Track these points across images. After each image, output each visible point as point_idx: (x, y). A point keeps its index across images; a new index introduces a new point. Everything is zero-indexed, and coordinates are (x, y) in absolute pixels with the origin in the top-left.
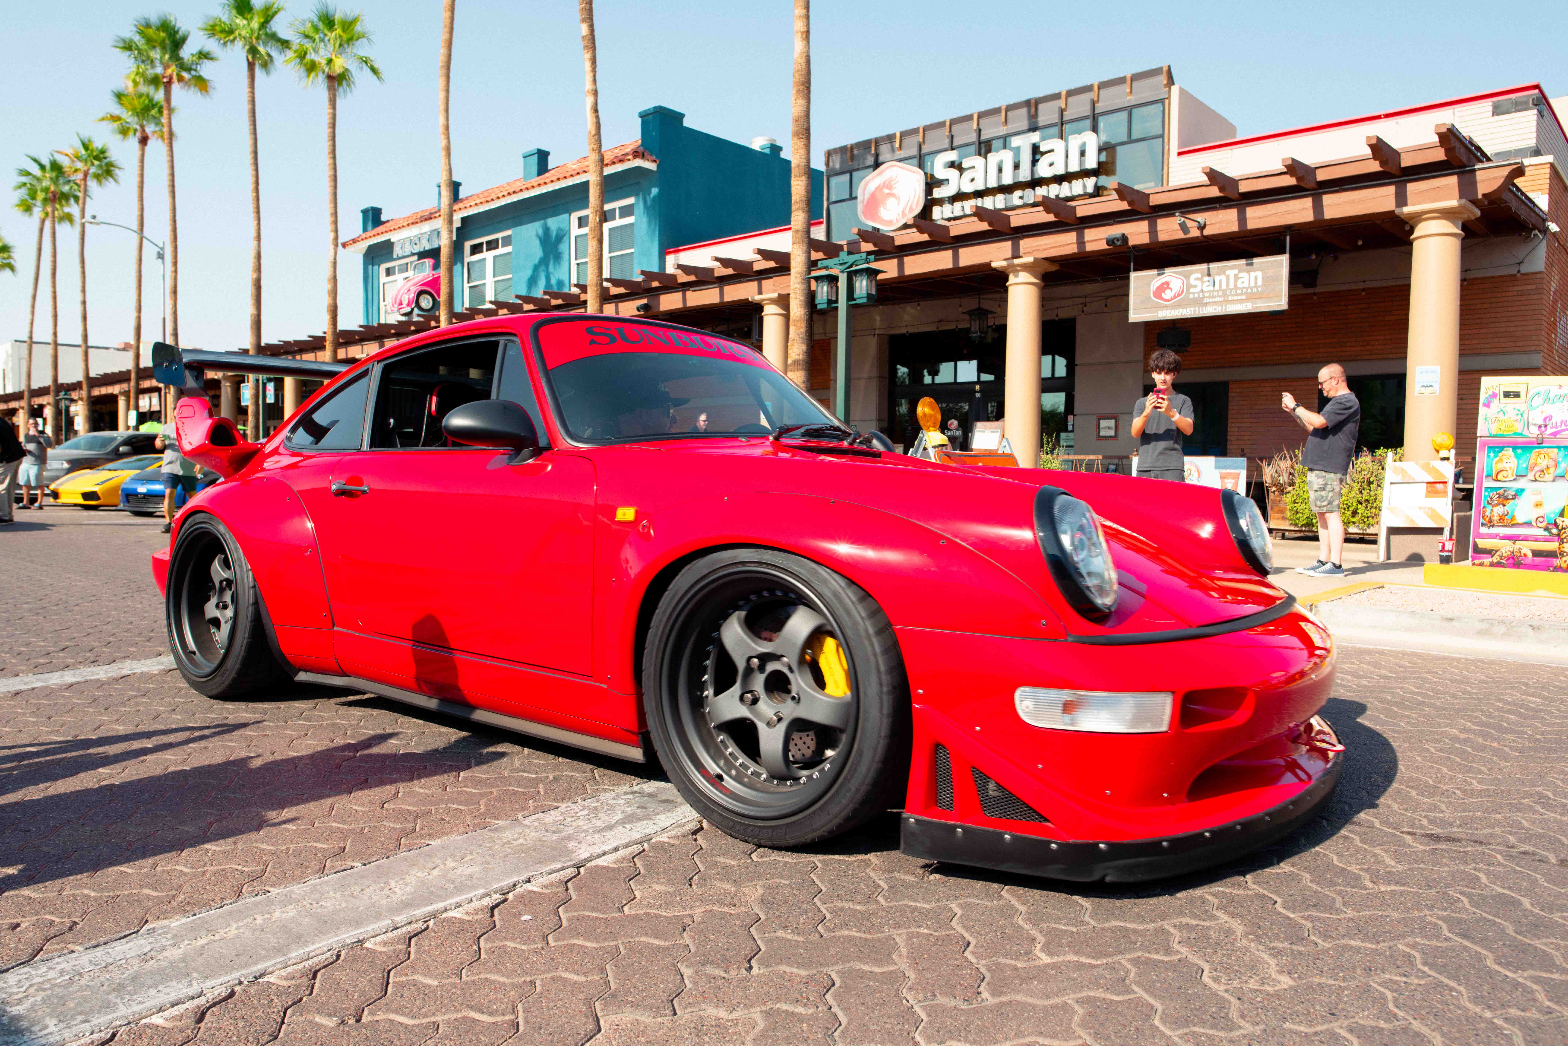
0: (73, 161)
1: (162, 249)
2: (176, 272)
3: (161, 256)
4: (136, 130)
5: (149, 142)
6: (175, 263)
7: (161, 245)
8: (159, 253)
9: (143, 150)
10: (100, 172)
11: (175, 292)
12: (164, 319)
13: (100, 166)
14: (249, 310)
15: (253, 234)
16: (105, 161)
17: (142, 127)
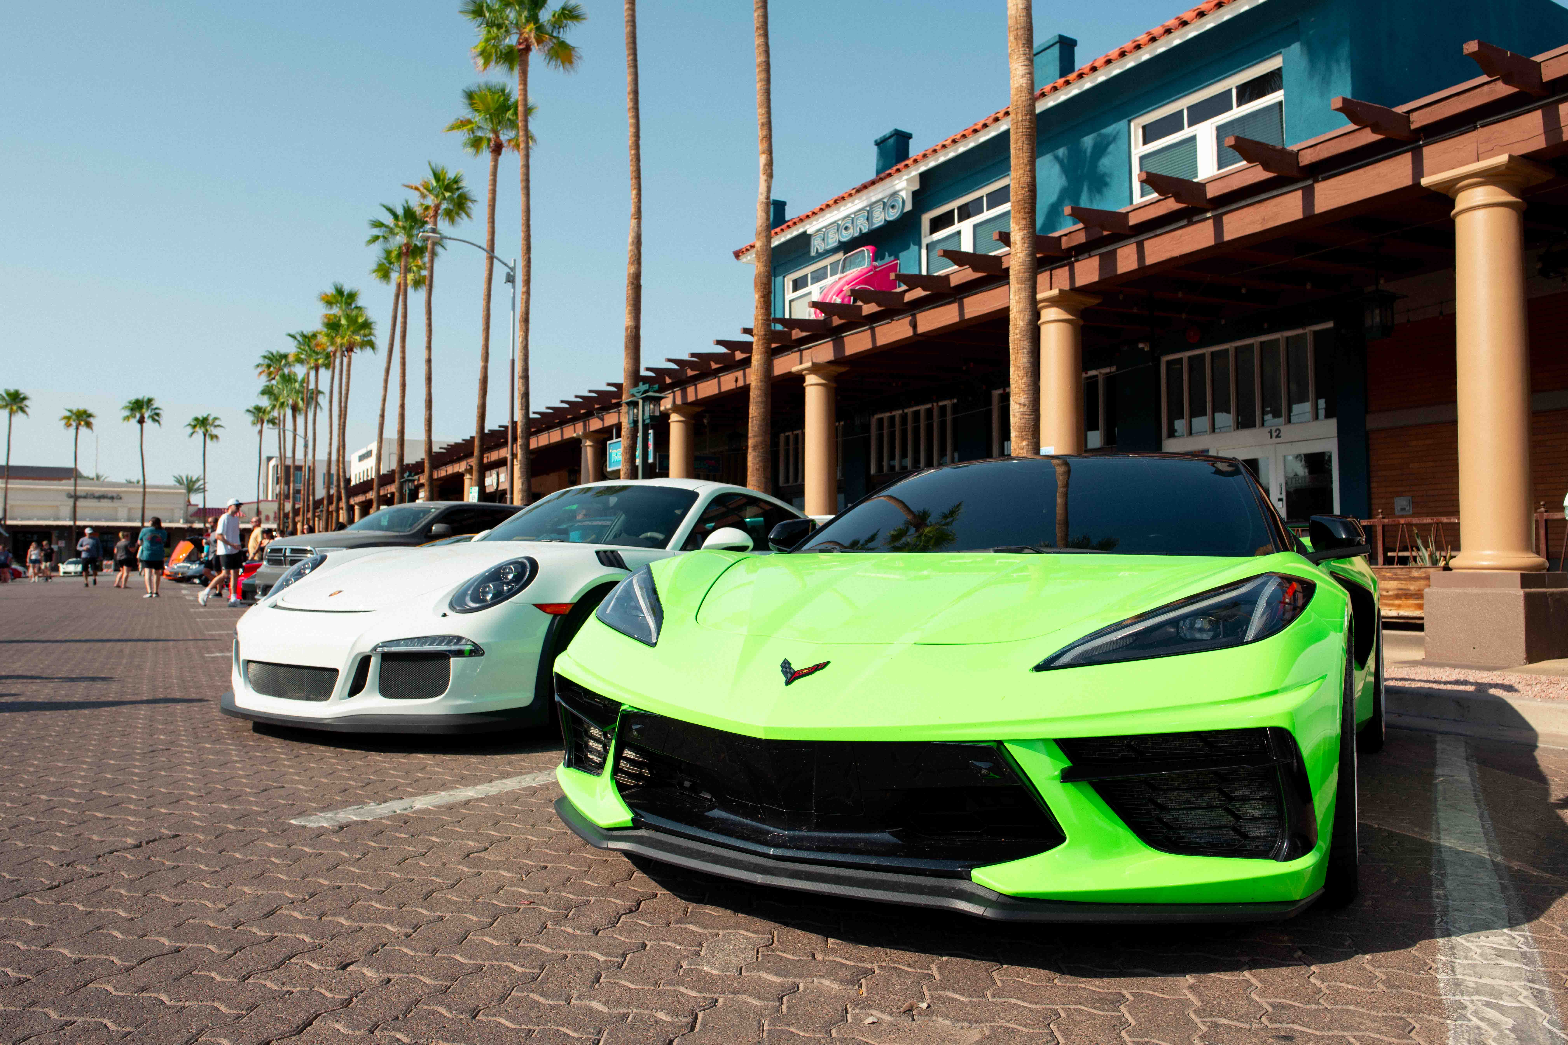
0: (424, 196)
1: (513, 269)
2: (528, 293)
3: (510, 279)
4: (489, 140)
5: (504, 150)
6: (527, 282)
7: (512, 265)
8: (508, 274)
9: (496, 161)
10: (451, 207)
11: (526, 320)
12: (513, 361)
13: (451, 199)
14: (625, 320)
15: (632, 209)
16: (457, 193)
17: (496, 132)
